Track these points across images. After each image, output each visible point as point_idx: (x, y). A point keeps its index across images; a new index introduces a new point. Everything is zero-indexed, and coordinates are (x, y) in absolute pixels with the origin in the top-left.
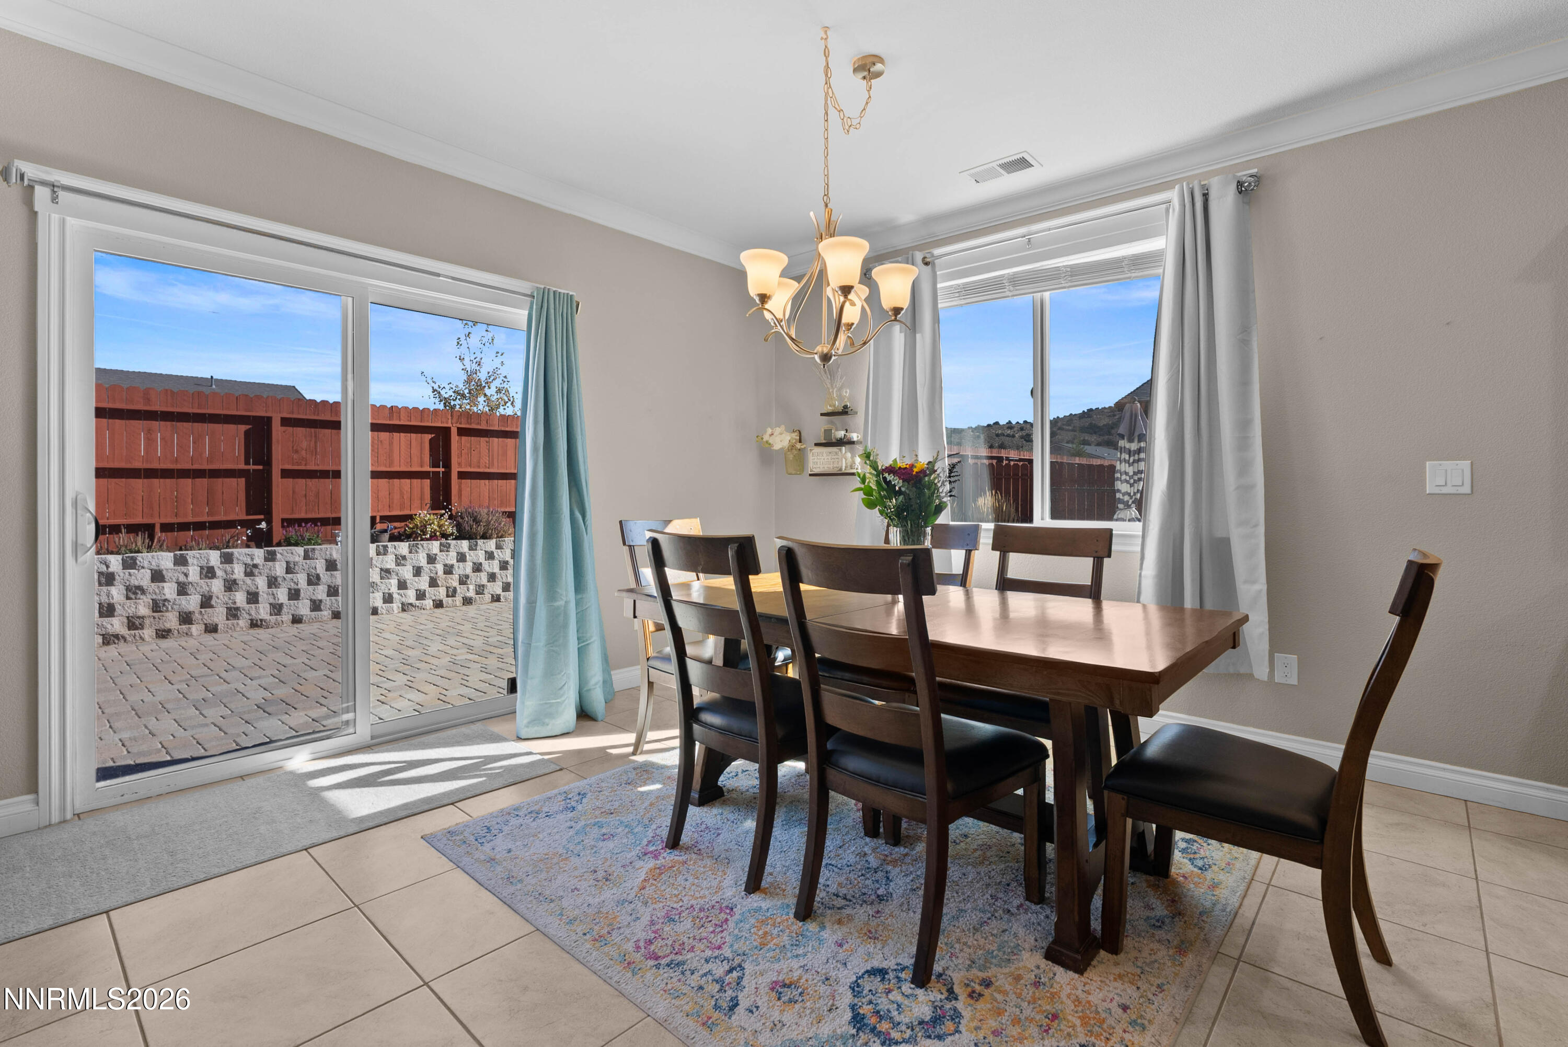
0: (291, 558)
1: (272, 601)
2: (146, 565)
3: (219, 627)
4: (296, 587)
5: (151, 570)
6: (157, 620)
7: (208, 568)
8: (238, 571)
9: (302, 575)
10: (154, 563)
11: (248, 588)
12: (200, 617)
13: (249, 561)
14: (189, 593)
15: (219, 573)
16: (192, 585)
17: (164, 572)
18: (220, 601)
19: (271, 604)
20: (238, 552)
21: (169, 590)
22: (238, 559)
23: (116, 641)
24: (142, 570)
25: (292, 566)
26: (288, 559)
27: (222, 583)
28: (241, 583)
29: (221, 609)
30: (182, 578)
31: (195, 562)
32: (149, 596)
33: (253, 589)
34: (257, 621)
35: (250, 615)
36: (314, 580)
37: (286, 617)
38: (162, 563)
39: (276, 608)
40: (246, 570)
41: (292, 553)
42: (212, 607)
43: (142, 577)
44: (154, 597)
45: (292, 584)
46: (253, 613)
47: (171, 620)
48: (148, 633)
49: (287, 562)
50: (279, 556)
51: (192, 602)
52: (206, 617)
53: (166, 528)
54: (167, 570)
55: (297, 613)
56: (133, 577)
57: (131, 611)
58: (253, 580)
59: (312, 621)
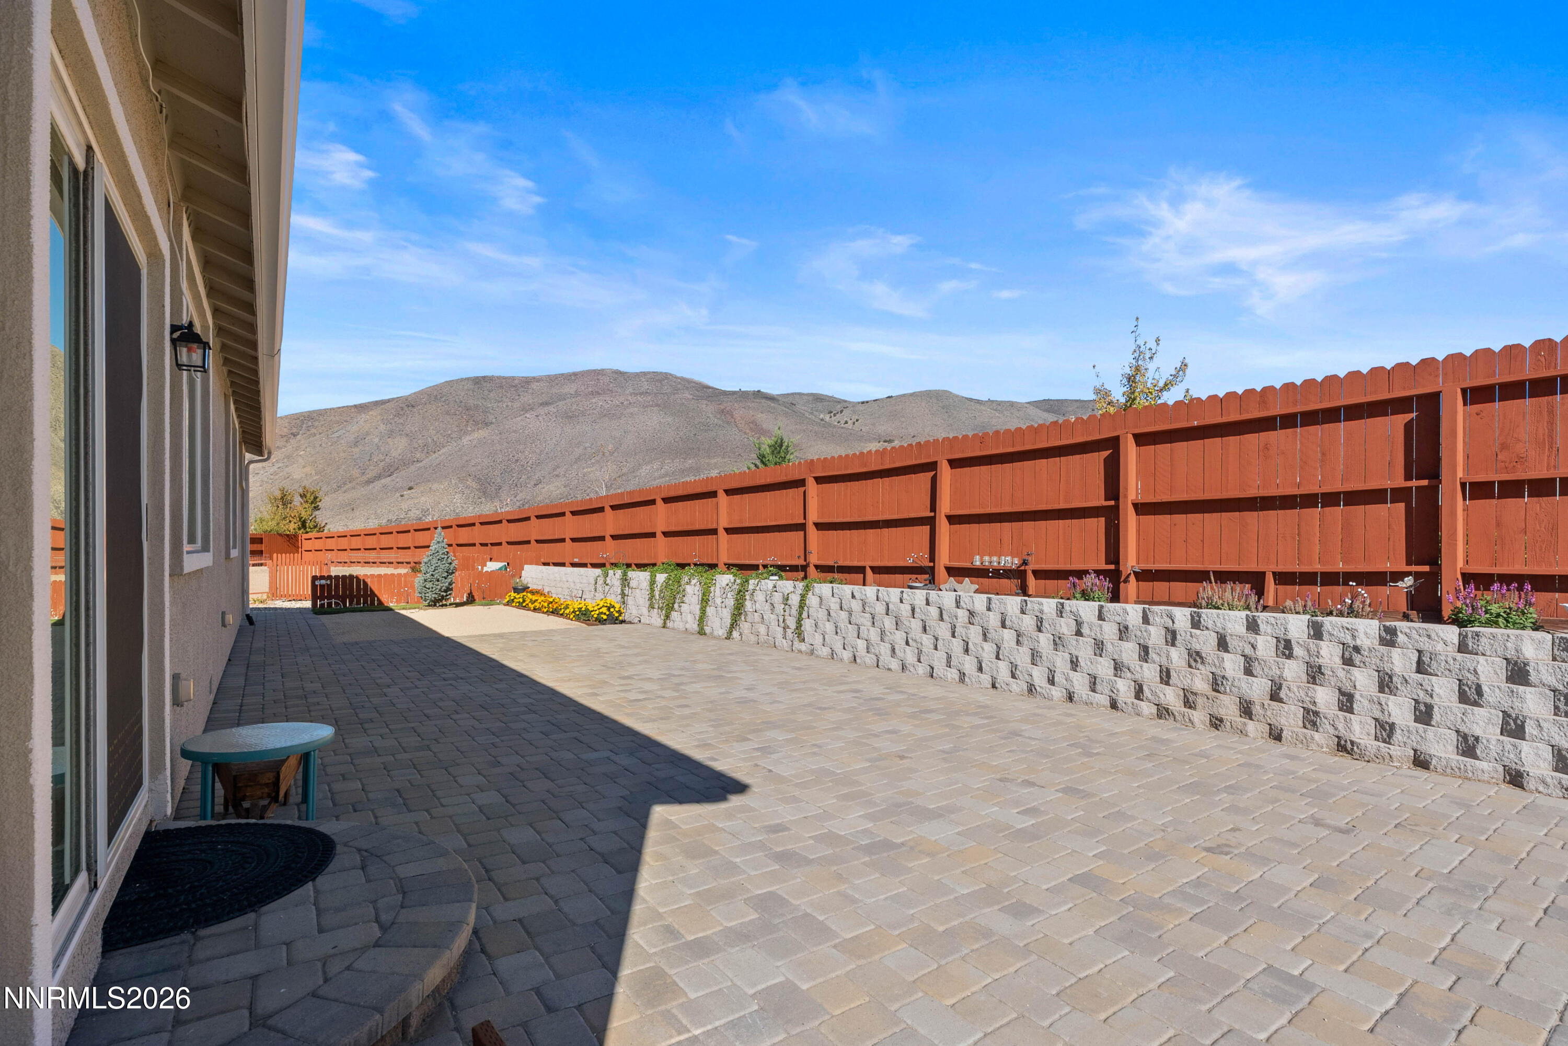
0: (1425, 645)
1: (1378, 714)
2: (1210, 626)
3: (1284, 734)
4: (1428, 700)
5: (1217, 633)
6: (1211, 701)
7: (1286, 641)
8: (1329, 654)
9: (1443, 680)
10: (1219, 625)
11: (1339, 684)
12: (1261, 712)
13: (1348, 639)
14: (1255, 672)
15: (1298, 651)
16: (1259, 663)
17: (1228, 638)
18: (1293, 695)
19: (1376, 720)
20: (1331, 622)
21: (1232, 665)
22: (1331, 635)
23: (1167, 717)
24: (1206, 632)
25: (1426, 659)
26: (1421, 646)
27: (1304, 667)
28: (1327, 672)
29: (1293, 707)
30: (1248, 651)
31: (1269, 630)
32: (1208, 668)
33: (1348, 687)
34: (1346, 741)
35: (1336, 729)
36: (1473, 695)
37: (1400, 750)
38: (1229, 625)
39: (1385, 730)
40: (1343, 654)
41: (1429, 636)
42: (1281, 701)
43: (1206, 642)
44: (1214, 670)
45: (1422, 694)
46: (1341, 726)
47: (1228, 708)
48: (1199, 716)
49: (1420, 652)
50: (1401, 638)
51: (1258, 688)
52: (1269, 713)
53: (1284, 578)
54: (1232, 635)
55: (1422, 748)
56: (1194, 639)
57: (1187, 683)
58: (1348, 672)
59: (1449, 772)
